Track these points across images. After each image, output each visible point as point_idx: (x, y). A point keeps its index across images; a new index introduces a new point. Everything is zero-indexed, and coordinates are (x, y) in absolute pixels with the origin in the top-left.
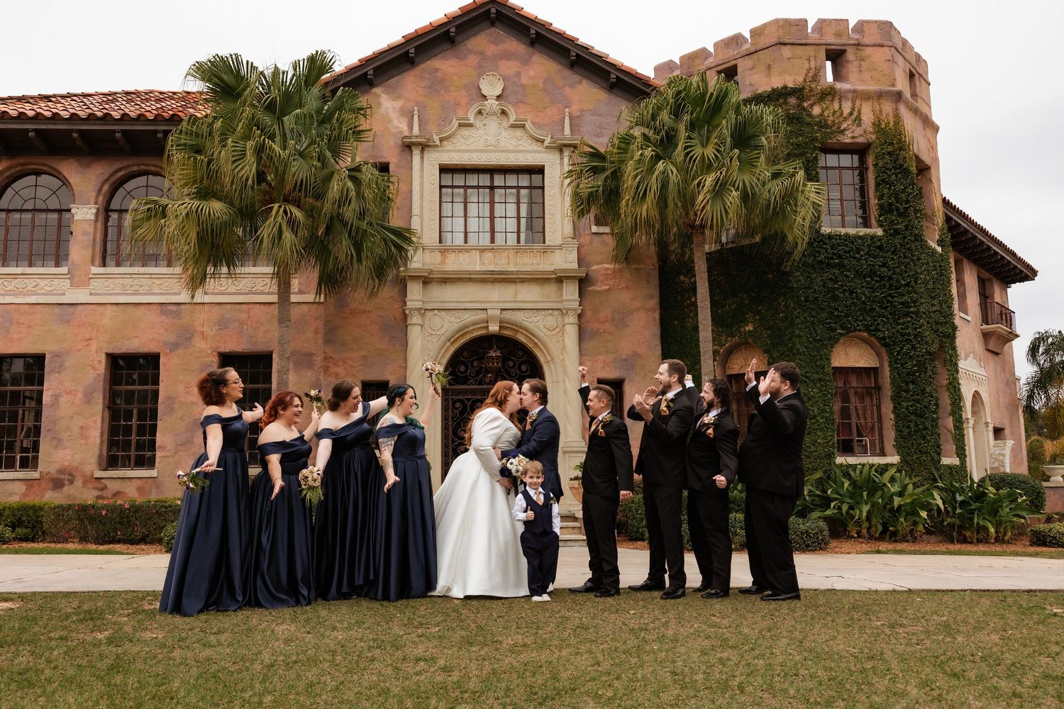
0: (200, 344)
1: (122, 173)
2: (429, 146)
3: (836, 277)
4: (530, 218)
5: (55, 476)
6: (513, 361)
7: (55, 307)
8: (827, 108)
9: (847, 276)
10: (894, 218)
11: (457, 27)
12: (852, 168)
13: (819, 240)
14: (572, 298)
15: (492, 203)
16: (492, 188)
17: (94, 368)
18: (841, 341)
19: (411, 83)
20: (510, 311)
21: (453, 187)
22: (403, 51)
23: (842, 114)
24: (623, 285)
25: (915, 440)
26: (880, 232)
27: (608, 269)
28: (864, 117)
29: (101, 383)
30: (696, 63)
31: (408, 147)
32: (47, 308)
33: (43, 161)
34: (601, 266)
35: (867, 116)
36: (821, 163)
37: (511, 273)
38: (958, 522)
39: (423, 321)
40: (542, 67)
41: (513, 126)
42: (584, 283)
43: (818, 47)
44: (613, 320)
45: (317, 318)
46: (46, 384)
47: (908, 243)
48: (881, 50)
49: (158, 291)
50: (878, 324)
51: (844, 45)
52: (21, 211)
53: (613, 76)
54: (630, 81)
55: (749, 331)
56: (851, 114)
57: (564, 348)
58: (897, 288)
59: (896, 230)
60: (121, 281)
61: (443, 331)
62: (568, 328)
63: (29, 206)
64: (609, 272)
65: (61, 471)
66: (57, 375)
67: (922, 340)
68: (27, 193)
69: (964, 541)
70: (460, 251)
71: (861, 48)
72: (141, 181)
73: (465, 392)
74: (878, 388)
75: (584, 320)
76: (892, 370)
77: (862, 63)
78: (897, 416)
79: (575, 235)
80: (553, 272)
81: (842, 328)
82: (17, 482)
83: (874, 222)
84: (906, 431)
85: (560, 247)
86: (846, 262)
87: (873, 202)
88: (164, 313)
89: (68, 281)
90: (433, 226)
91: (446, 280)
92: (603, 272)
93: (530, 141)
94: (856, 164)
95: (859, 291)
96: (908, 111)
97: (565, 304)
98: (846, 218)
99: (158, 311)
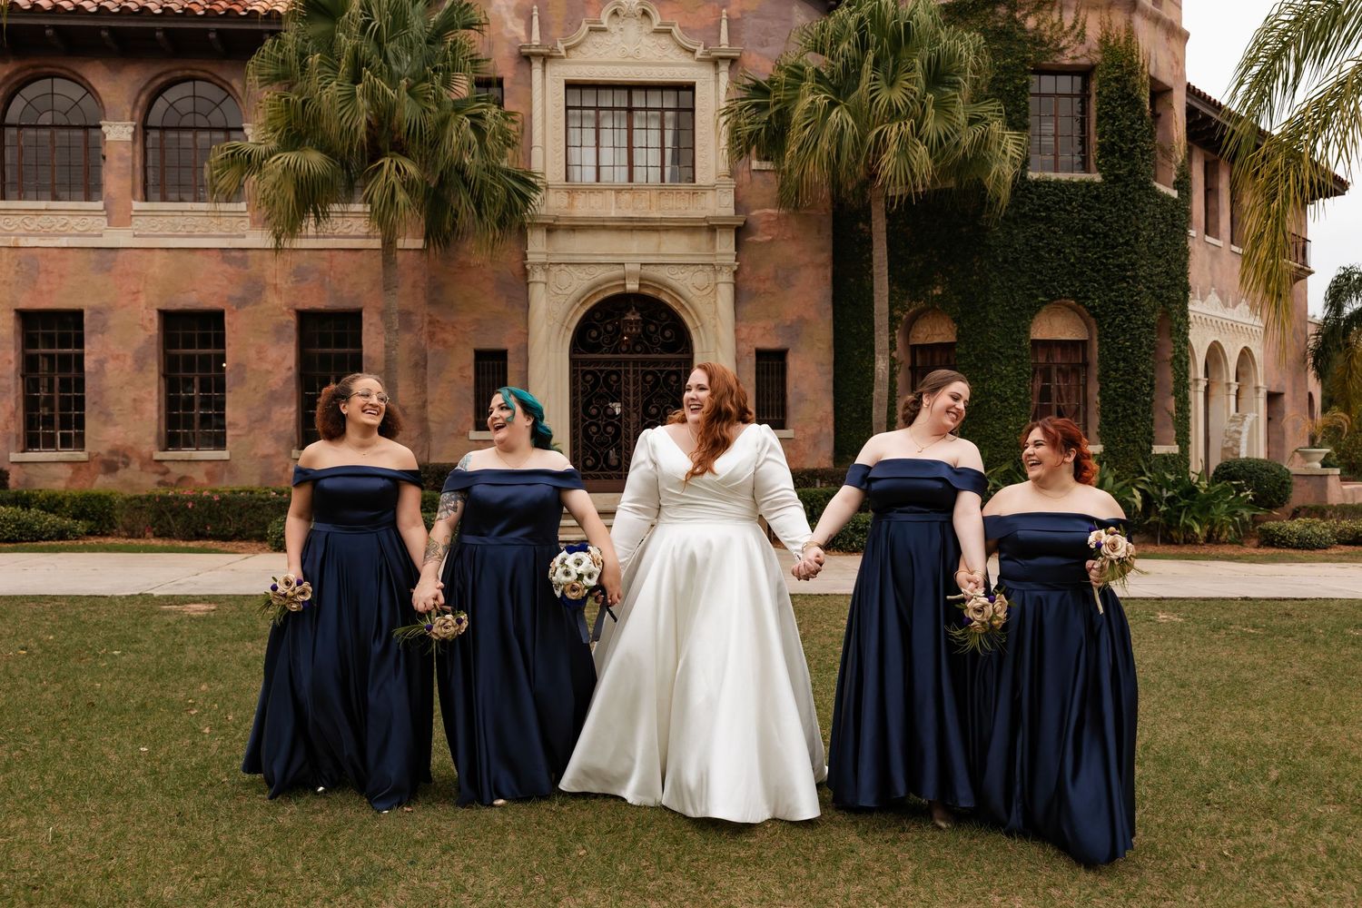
0: (272, 300)
1: (162, 80)
2: (552, 57)
3: (1042, 234)
4: (677, 148)
5: (106, 458)
6: (655, 324)
7: (92, 251)
8: (1043, 21)
9: (1055, 233)
10: (1116, 161)
12: (1072, 96)
13: (1022, 187)
14: (728, 251)
15: (630, 129)
16: (630, 110)
17: (145, 328)
18: (1044, 310)
20: (651, 267)
21: (581, 108)
23: (1062, 28)
24: (789, 235)
25: (1122, 426)
26: (1097, 178)
27: (771, 215)
28: (1089, 32)
29: (155, 347)
31: (526, 58)
32: (81, 252)
33: (59, 63)
34: (762, 211)
35: (1093, 31)
36: (1033, 89)
37: (654, 220)
38: (1162, 521)
39: (547, 277)
41: (657, 32)
42: (741, 232)
44: (776, 278)
45: (417, 270)
46: (87, 348)
47: (1130, 193)
49: (218, 233)
52: (37, 127)
55: (937, 296)
56: (1073, 27)
57: (716, 312)
58: (1113, 247)
59: (1117, 176)
60: (171, 219)
61: (571, 290)
62: (722, 287)
63: (46, 119)
64: (772, 219)
65: (114, 452)
66: (100, 336)
67: (1139, 310)
68: (41, 103)
69: (1169, 541)
70: (592, 191)
72: (185, 89)
73: (597, 362)
74: (1086, 365)
75: (741, 277)
76: (1101, 345)
78: (1103, 399)
79: (732, 173)
80: (705, 219)
81: (1046, 295)
82: (61, 465)
83: (1093, 166)
84: (1112, 416)
85: (713, 188)
86: (1054, 215)
87: (1094, 139)
88: (226, 260)
89: (105, 219)
90: (557, 160)
91: (575, 227)
92: (764, 219)
93: (677, 51)
94: (1077, 89)
95: (1067, 251)
96: (1145, 22)
97: (718, 258)
98: (1060, 159)
99: (219, 258)
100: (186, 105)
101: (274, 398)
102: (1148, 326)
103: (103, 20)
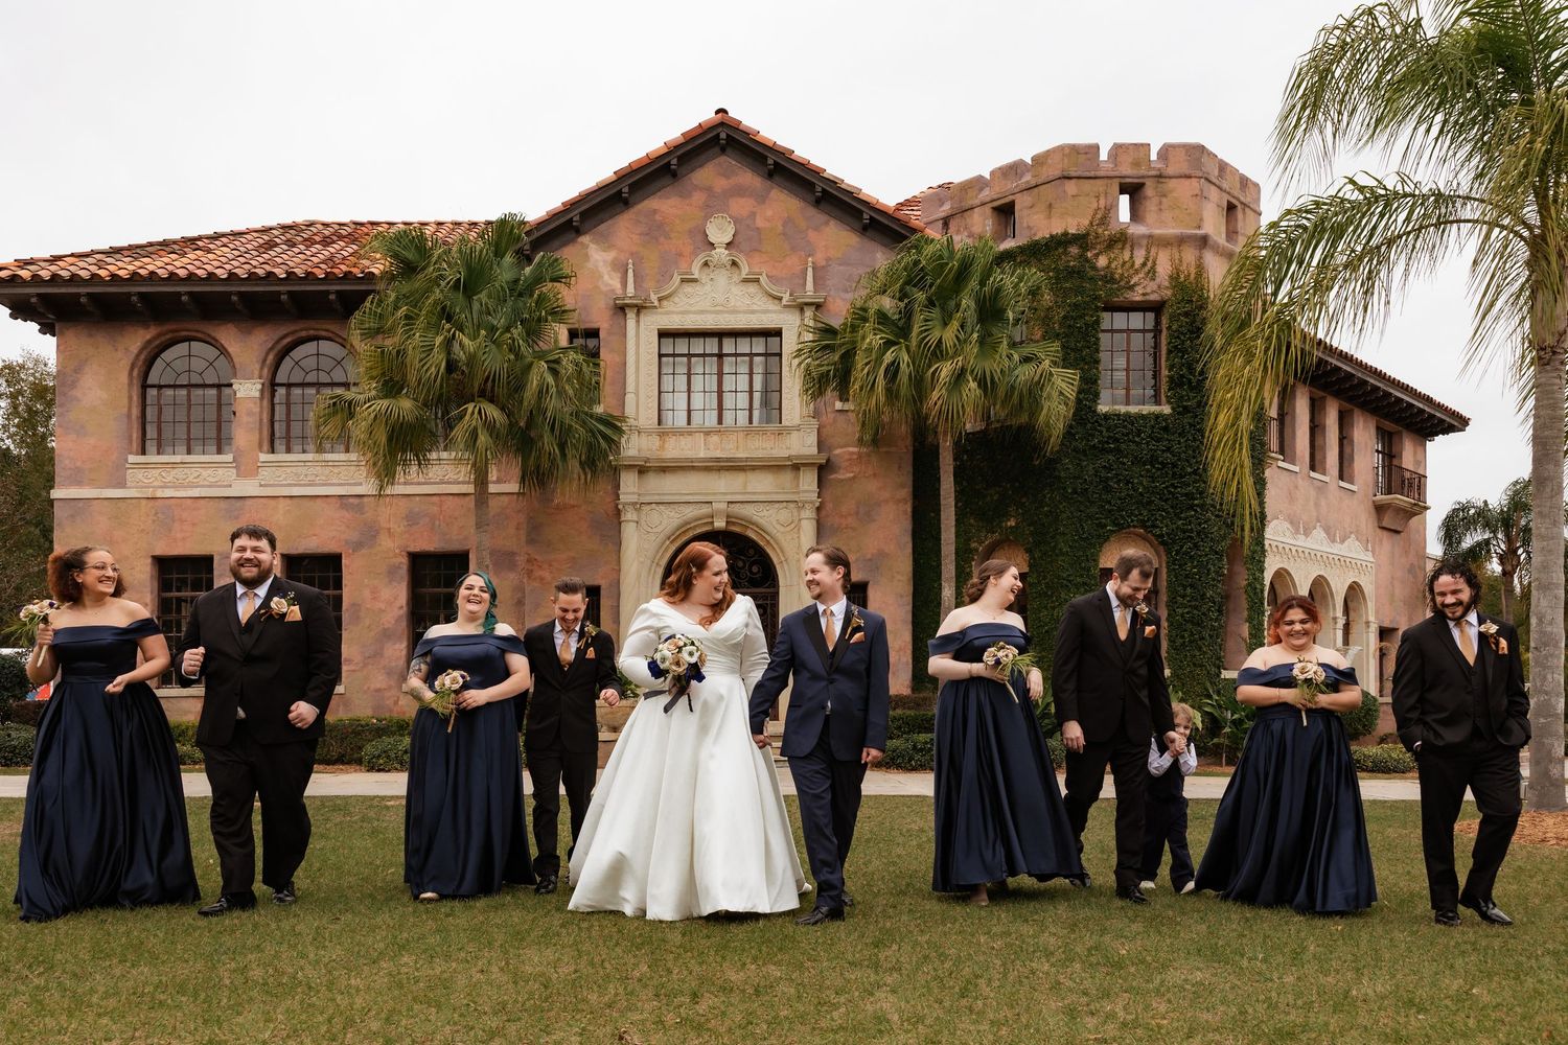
0: (386, 543)
1: (288, 340)
2: (645, 308)
3: (1111, 465)
4: (766, 391)
6: (743, 560)
7: (222, 501)
8: (1115, 258)
9: (1124, 464)
10: (1184, 393)
11: (680, 158)
12: (1144, 331)
13: (1094, 420)
14: (810, 488)
15: (720, 374)
16: (720, 356)
18: (1112, 539)
19: (624, 227)
20: (738, 505)
21: (674, 355)
22: (615, 190)
23: (1133, 265)
24: (870, 472)
25: (1189, 651)
26: (1166, 409)
27: (853, 453)
28: (1159, 269)
30: (970, 195)
31: (621, 309)
32: (212, 502)
33: (197, 327)
34: (844, 450)
35: (1164, 268)
36: (1105, 325)
37: (740, 460)
38: (1227, 742)
39: (638, 517)
40: (782, 204)
41: (746, 281)
42: (824, 470)
43: (1109, 181)
44: (857, 513)
45: (519, 511)
47: (1198, 423)
48: (1187, 182)
49: (336, 482)
50: (1157, 520)
51: (1143, 177)
52: (174, 386)
53: (865, 216)
54: (886, 222)
55: (1011, 527)
56: (1144, 264)
57: (799, 547)
58: (1182, 477)
59: (1185, 408)
60: (294, 469)
61: (659, 529)
62: (805, 523)
63: (183, 380)
64: (854, 457)
67: (1207, 537)
68: (179, 365)
70: (683, 434)
71: (1163, 180)
72: (310, 348)
75: (823, 513)
76: (1170, 570)
77: (1164, 200)
78: (1171, 624)
79: (816, 415)
80: (789, 458)
81: (1116, 525)
83: (1163, 399)
84: (1179, 640)
85: (798, 428)
86: (1123, 446)
87: (1165, 372)
88: (344, 506)
89: (234, 471)
90: (650, 405)
91: (665, 469)
92: (847, 457)
93: (765, 299)
94: (1150, 325)
95: (1136, 481)
96: (1217, 258)
97: (801, 495)
98: (1132, 392)
99: (338, 505)
100: (311, 363)
101: (387, 635)
102: (1216, 553)
103: (232, 285)
